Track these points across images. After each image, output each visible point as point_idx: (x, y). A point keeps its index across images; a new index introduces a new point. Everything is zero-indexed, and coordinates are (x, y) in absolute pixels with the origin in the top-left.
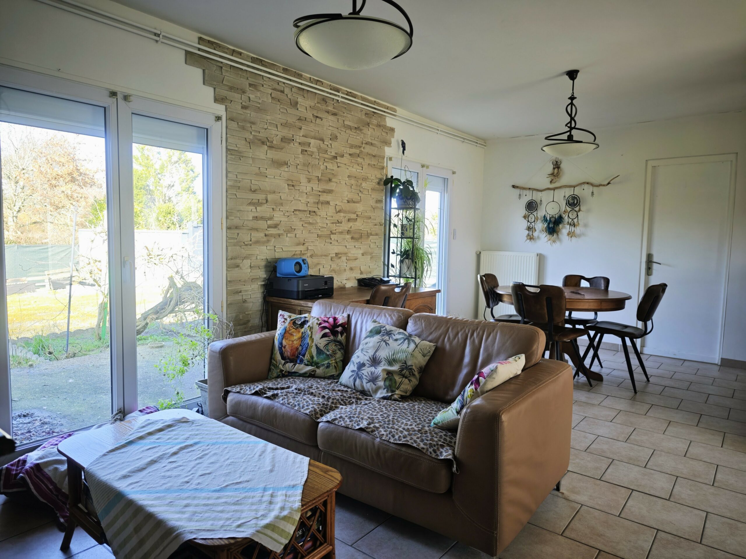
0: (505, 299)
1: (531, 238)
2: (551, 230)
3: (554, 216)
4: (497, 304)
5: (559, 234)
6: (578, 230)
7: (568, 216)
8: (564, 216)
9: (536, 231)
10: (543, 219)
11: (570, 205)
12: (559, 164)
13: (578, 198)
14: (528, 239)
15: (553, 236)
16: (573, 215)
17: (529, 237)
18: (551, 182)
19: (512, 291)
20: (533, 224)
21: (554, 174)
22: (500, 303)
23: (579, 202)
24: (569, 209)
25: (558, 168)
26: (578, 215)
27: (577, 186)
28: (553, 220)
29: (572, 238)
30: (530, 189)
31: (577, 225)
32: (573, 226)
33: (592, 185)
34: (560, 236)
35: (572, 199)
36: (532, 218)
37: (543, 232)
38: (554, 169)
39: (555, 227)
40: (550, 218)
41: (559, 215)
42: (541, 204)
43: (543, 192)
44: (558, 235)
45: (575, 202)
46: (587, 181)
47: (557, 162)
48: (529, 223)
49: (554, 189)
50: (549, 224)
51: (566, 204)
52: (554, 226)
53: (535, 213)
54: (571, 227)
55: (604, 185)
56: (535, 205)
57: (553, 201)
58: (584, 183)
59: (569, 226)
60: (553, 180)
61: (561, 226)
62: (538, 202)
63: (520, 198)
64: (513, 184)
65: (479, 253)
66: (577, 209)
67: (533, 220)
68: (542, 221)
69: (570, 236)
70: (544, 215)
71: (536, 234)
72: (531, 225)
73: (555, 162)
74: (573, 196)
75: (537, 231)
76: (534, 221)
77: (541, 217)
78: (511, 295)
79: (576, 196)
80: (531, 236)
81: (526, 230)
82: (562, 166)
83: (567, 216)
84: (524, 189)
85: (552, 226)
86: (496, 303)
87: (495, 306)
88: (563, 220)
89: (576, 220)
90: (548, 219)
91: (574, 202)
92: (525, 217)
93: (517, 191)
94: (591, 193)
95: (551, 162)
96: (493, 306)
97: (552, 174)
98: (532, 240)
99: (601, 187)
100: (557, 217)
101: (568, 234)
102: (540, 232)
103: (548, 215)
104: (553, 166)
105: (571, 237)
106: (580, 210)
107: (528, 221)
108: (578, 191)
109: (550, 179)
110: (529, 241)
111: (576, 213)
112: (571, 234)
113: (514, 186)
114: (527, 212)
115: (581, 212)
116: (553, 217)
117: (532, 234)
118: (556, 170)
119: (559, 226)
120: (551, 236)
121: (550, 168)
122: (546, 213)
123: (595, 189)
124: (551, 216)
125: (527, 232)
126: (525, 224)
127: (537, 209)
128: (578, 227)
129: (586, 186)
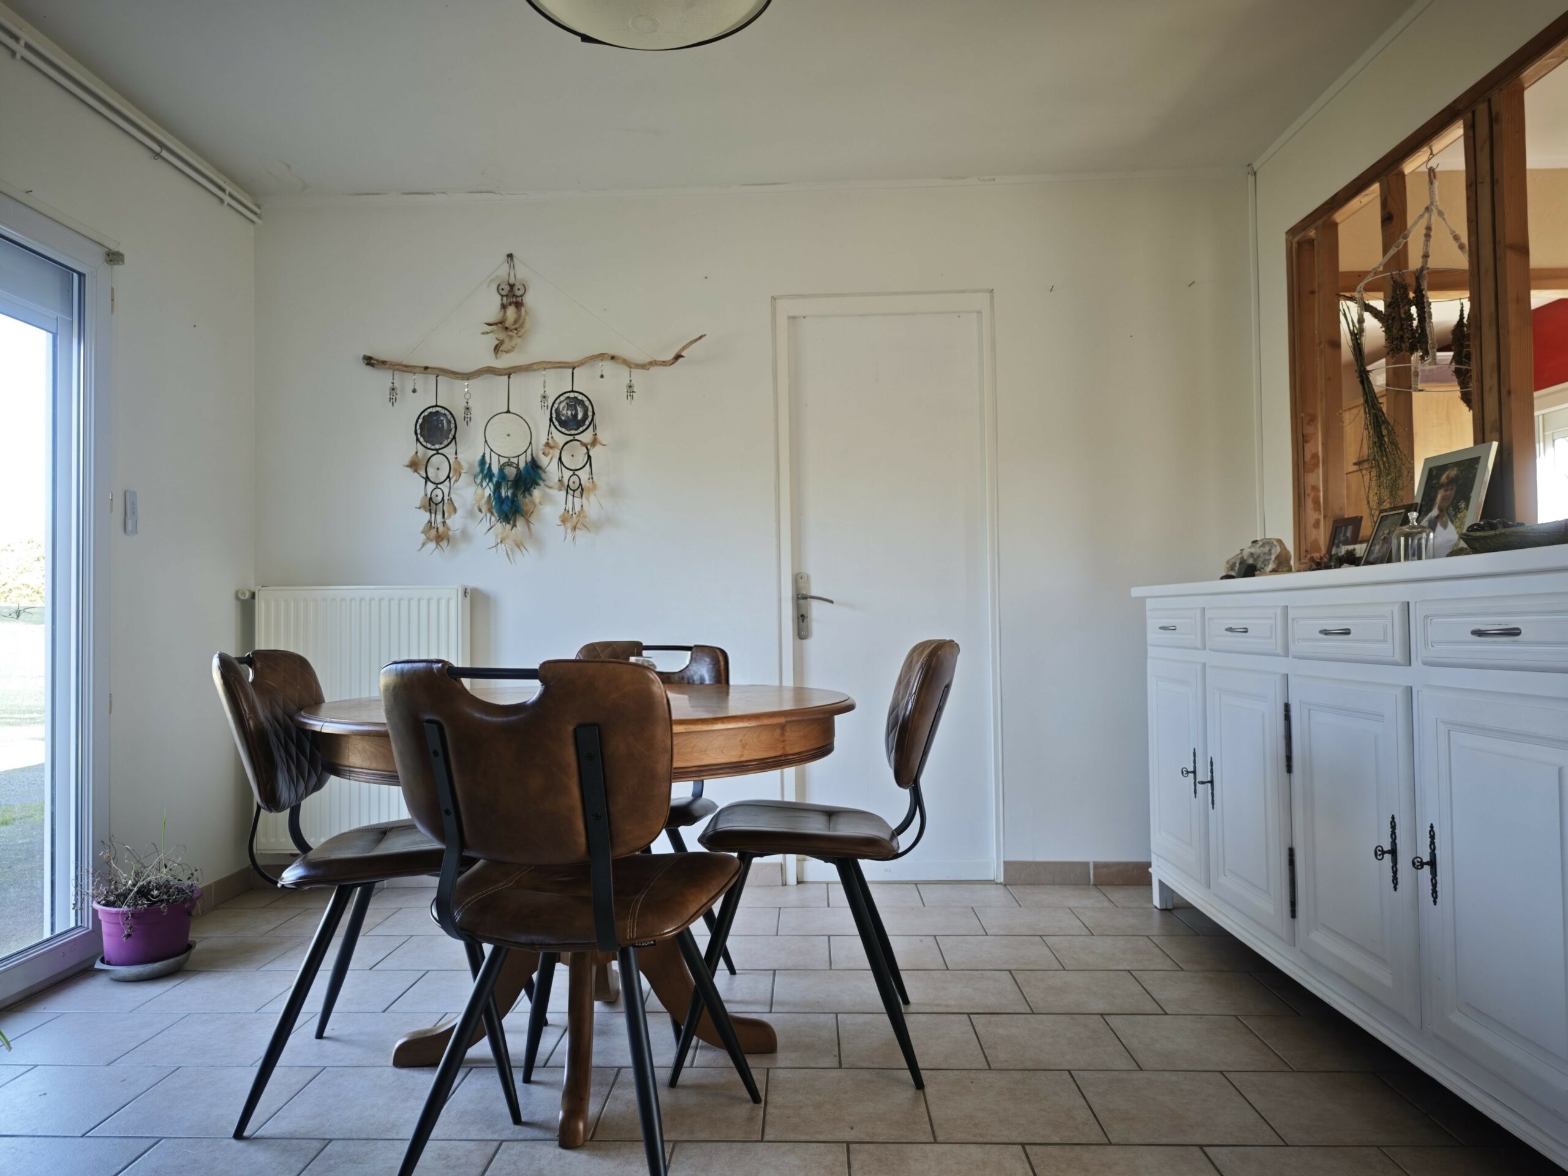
0: (355, 757)
1: (439, 536)
2: (505, 508)
3: (515, 460)
4: (319, 786)
5: (532, 519)
6: (592, 506)
7: (560, 459)
8: (544, 461)
9: (455, 510)
10: (478, 469)
11: (563, 424)
12: (519, 293)
13: (587, 403)
14: (429, 539)
15: (514, 525)
16: (575, 457)
17: (433, 532)
18: (497, 349)
19: (389, 712)
20: (445, 487)
21: (507, 325)
22: (333, 780)
23: (590, 414)
24: (560, 439)
25: (518, 305)
26: (589, 457)
27: (582, 363)
28: (511, 472)
29: (577, 531)
30: (426, 368)
31: (589, 490)
32: (578, 493)
33: (626, 363)
34: (536, 526)
35: (569, 406)
36: (439, 467)
37: (481, 515)
38: (504, 307)
39: (520, 497)
40: (501, 469)
41: (529, 459)
42: (468, 419)
43: (472, 382)
44: (528, 522)
45: (580, 416)
46: (612, 352)
47: (512, 286)
48: (430, 486)
49: (509, 373)
50: (498, 487)
51: (551, 420)
52: (514, 495)
53: (449, 451)
54: (570, 497)
55: (664, 363)
56: (449, 422)
57: (508, 412)
58: (601, 356)
59: (564, 493)
60: (502, 342)
61: (536, 493)
62: (459, 413)
63: (393, 400)
64: (369, 354)
65: (248, 595)
66: (587, 437)
67: (443, 475)
68: (475, 477)
69: (569, 525)
70: (479, 457)
71: (455, 522)
72: (438, 492)
73: (507, 288)
74: (572, 395)
75: (460, 512)
76: (448, 477)
77: (471, 466)
78: (384, 735)
79: (580, 397)
80: (441, 529)
81: (422, 511)
82: (529, 300)
83: (556, 460)
84: (407, 369)
85: (509, 493)
86: (314, 779)
87: (308, 793)
88: (543, 475)
89: (584, 475)
90: (495, 470)
91: (576, 415)
92: (414, 465)
93: (382, 379)
94: (624, 389)
95: (494, 287)
96: (299, 799)
97: (501, 323)
98: (444, 544)
99: (653, 369)
100: (522, 465)
101: (564, 520)
102: (471, 514)
103: (495, 457)
104: (499, 297)
105: (574, 528)
106: (595, 442)
107: (427, 479)
108: (585, 383)
109: (491, 341)
110: (432, 545)
111: (585, 451)
112: (572, 521)
113: (369, 361)
114: (421, 448)
115: (598, 448)
116: (510, 464)
117: (444, 523)
118: (511, 311)
119: (531, 495)
120: (508, 527)
121: (490, 306)
122: (488, 451)
123: (638, 376)
124: (503, 461)
125: (425, 516)
126: (415, 488)
127: (454, 438)
128: (592, 498)
129: (607, 367)
